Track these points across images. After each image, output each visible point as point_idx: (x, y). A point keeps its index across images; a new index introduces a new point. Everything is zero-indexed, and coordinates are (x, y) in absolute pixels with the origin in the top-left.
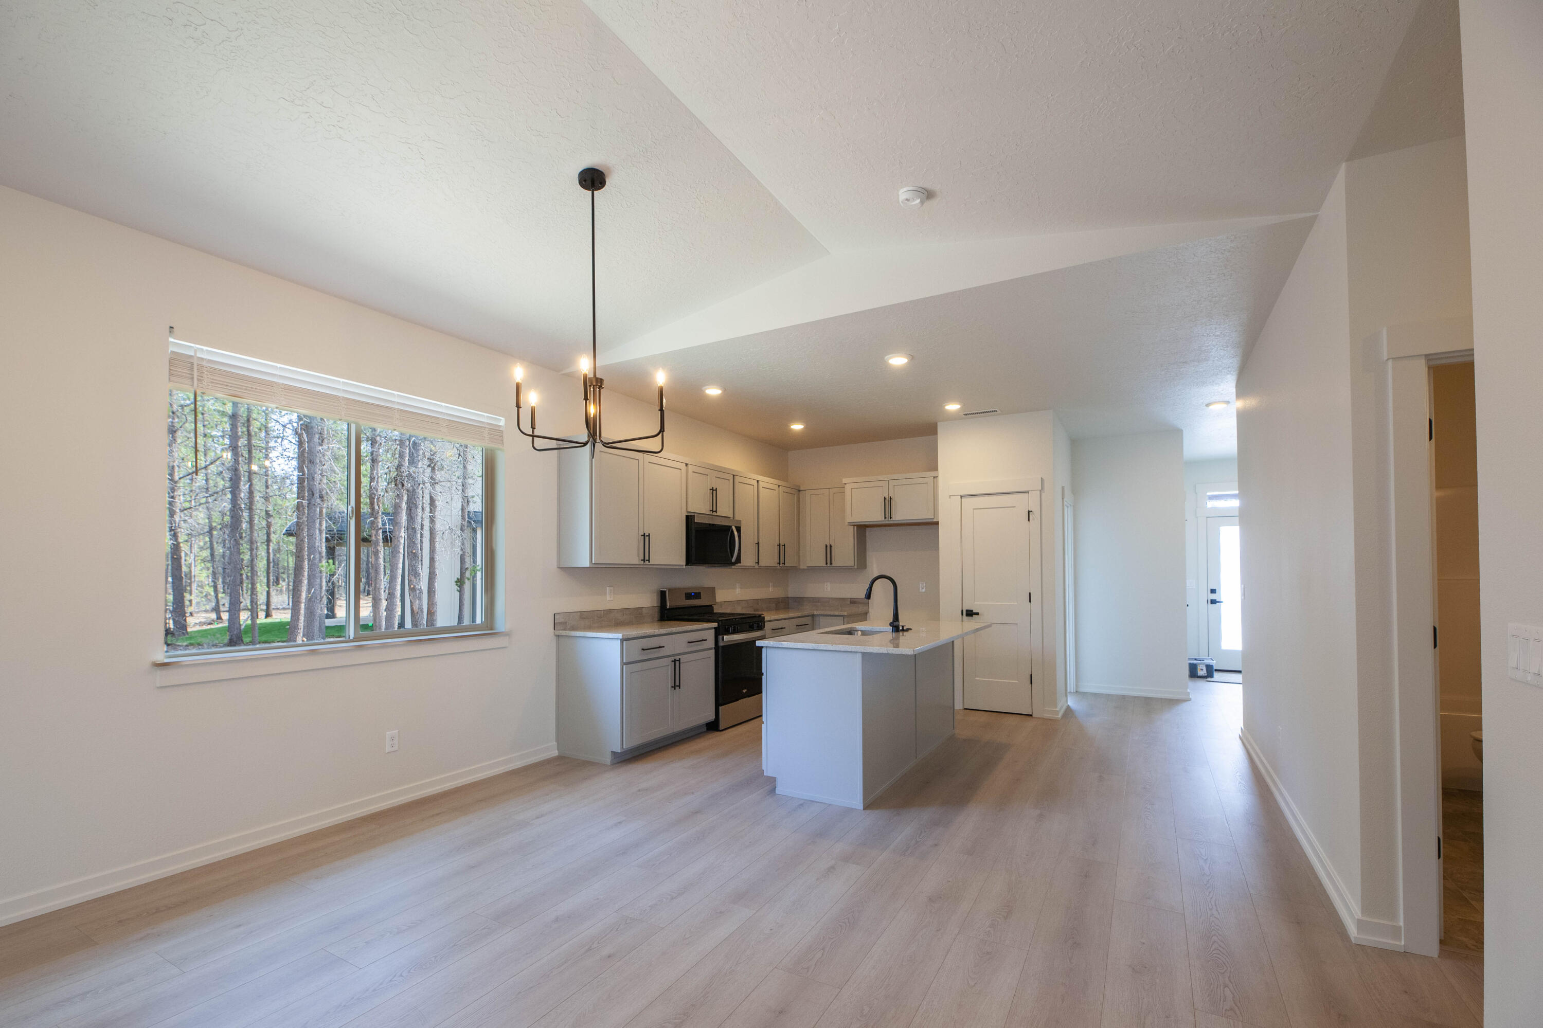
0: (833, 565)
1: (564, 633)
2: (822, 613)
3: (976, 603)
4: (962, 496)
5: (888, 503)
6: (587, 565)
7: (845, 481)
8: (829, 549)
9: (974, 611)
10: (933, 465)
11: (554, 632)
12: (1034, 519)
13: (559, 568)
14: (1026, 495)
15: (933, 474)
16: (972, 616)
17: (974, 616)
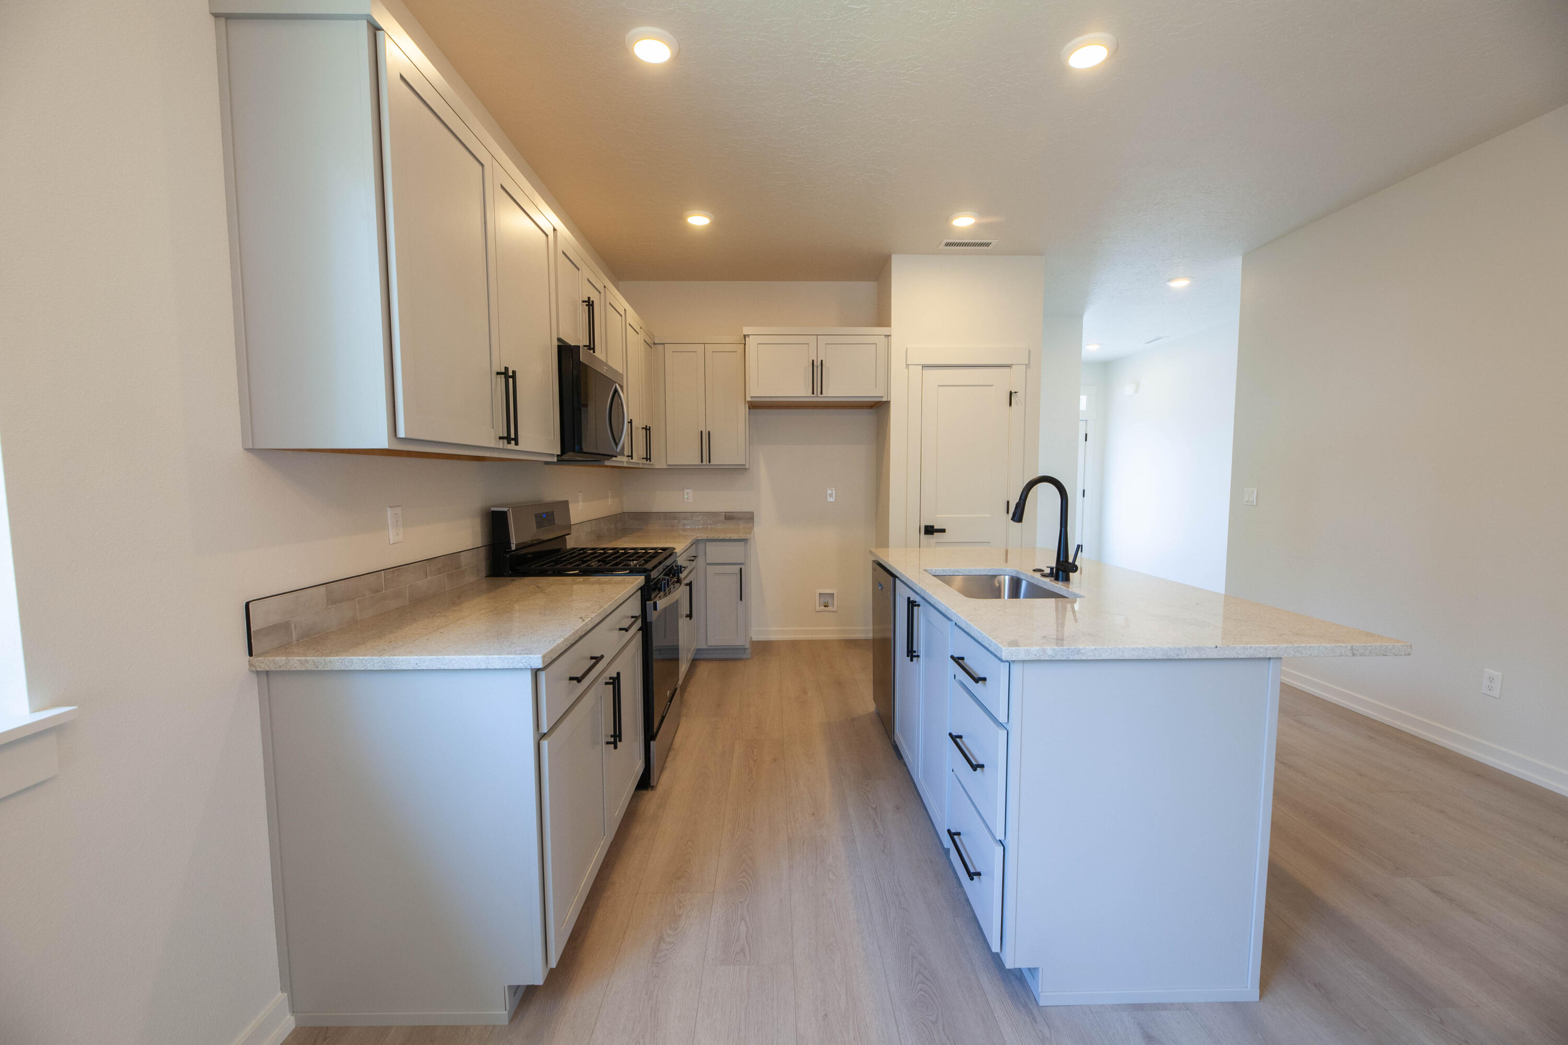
0: (711, 463)
1: (280, 661)
2: (711, 536)
3: (937, 516)
4: (924, 367)
5: (817, 370)
6: (382, 441)
7: (746, 330)
8: (705, 440)
9: (935, 528)
10: (882, 317)
11: (251, 665)
12: (1017, 404)
13: (247, 450)
14: (1008, 370)
15: (883, 330)
16: (933, 534)
17: (935, 533)
